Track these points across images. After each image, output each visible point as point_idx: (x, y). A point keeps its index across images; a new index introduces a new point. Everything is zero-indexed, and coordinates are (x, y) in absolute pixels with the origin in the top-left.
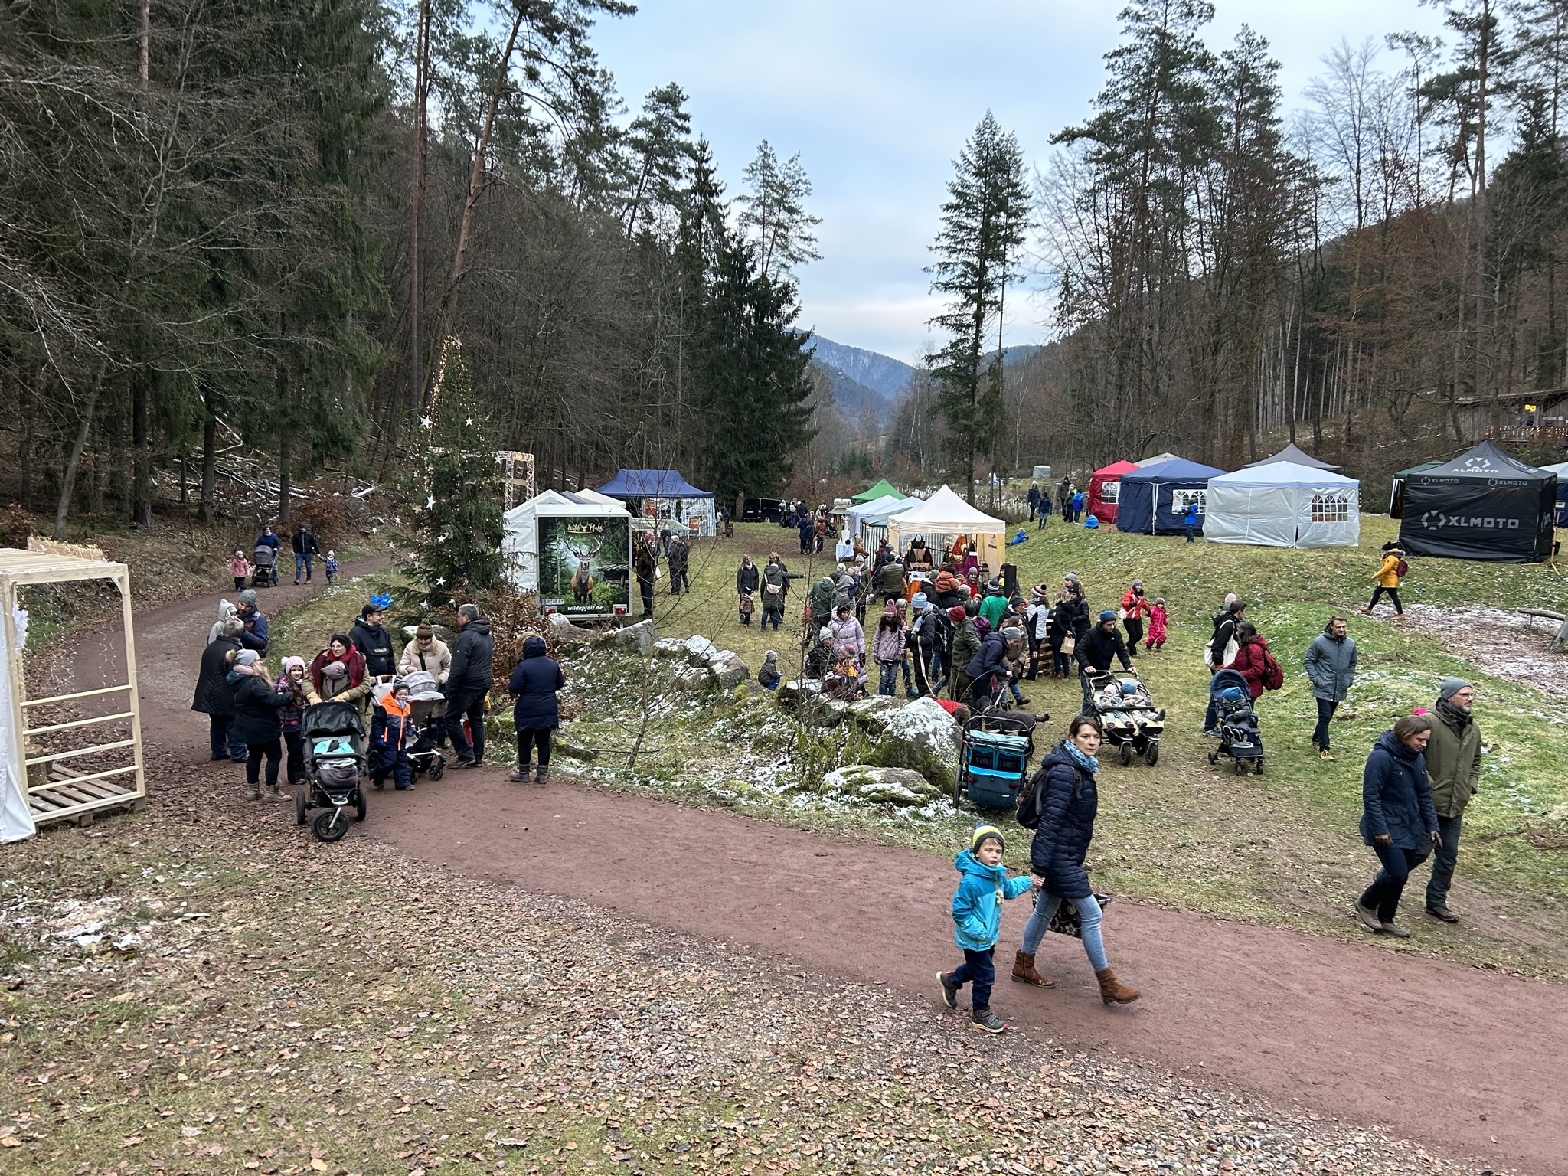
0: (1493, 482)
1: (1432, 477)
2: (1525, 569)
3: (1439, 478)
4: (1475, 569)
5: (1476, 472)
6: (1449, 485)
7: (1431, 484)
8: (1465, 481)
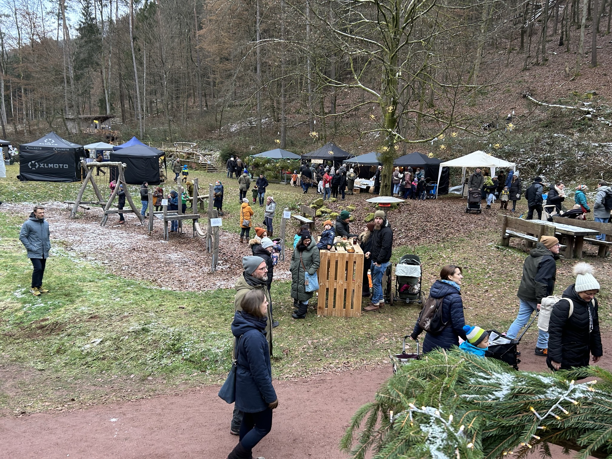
0: (55, 149)
1: (30, 147)
2: (72, 184)
3: (33, 147)
4: (51, 186)
5: (49, 145)
6: (38, 150)
7: (30, 149)
8: (44, 148)
